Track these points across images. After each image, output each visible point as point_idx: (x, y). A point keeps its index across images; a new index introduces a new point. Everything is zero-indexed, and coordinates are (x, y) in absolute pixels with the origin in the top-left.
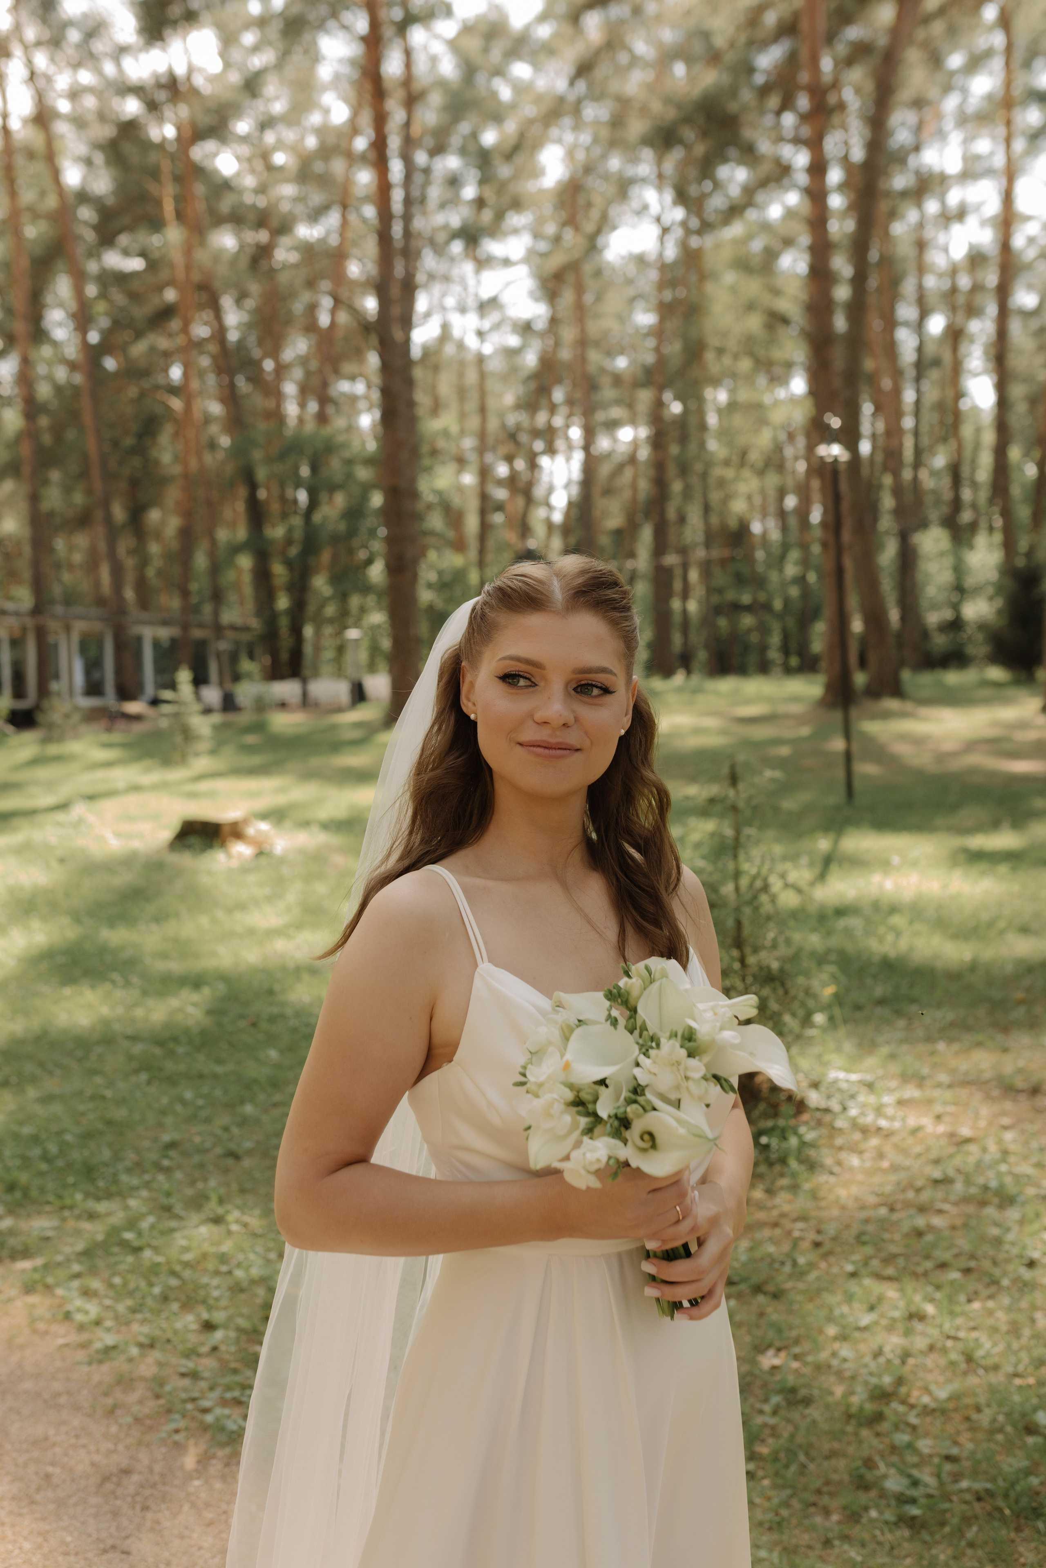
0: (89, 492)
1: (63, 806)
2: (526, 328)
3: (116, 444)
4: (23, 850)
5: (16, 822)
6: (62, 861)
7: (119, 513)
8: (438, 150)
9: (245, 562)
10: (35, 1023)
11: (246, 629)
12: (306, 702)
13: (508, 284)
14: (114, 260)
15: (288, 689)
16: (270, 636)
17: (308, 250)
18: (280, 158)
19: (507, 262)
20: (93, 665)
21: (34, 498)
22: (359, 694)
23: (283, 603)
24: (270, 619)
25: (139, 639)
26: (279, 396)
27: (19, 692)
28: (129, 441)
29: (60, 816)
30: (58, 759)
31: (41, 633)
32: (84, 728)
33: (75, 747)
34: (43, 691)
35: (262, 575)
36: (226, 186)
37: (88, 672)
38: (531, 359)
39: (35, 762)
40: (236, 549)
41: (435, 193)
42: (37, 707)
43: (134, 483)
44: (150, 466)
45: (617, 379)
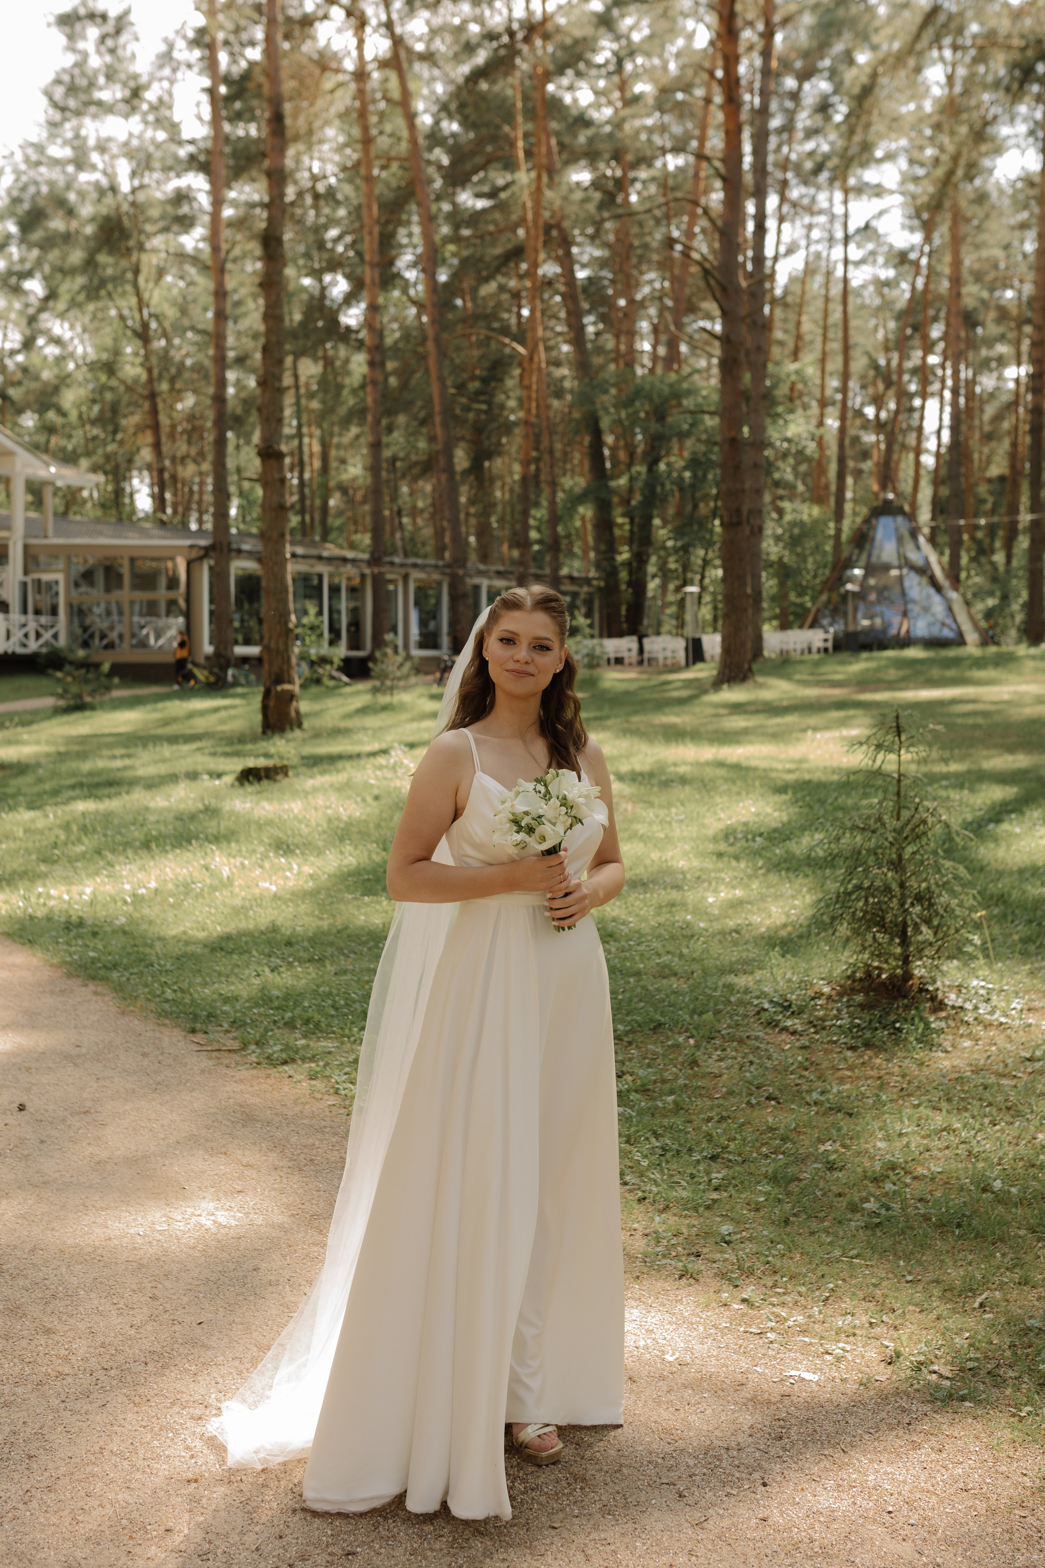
0: (432, 439)
1: (385, 752)
2: (901, 259)
3: (461, 387)
4: (342, 789)
5: (340, 765)
6: (377, 798)
7: (461, 458)
8: (804, 76)
9: (586, 511)
10: (339, 922)
11: (588, 581)
12: (642, 659)
13: (881, 213)
14: (467, 199)
15: (625, 645)
16: (610, 590)
17: (665, 182)
18: (641, 87)
19: (878, 191)
20: (428, 616)
21: (376, 446)
22: (696, 652)
23: (624, 555)
24: (610, 572)
25: (477, 588)
26: (632, 334)
27: (355, 643)
28: (475, 385)
29: (381, 760)
30: (385, 708)
31: (379, 582)
32: (413, 680)
33: (405, 697)
34: (378, 642)
35: (604, 525)
36: (582, 121)
37: (423, 623)
38: (904, 292)
39: (364, 711)
40: (577, 500)
41: (803, 119)
42: (371, 658)
43: (479, 430)
44: (494, 412)
45: (1003, 314)
